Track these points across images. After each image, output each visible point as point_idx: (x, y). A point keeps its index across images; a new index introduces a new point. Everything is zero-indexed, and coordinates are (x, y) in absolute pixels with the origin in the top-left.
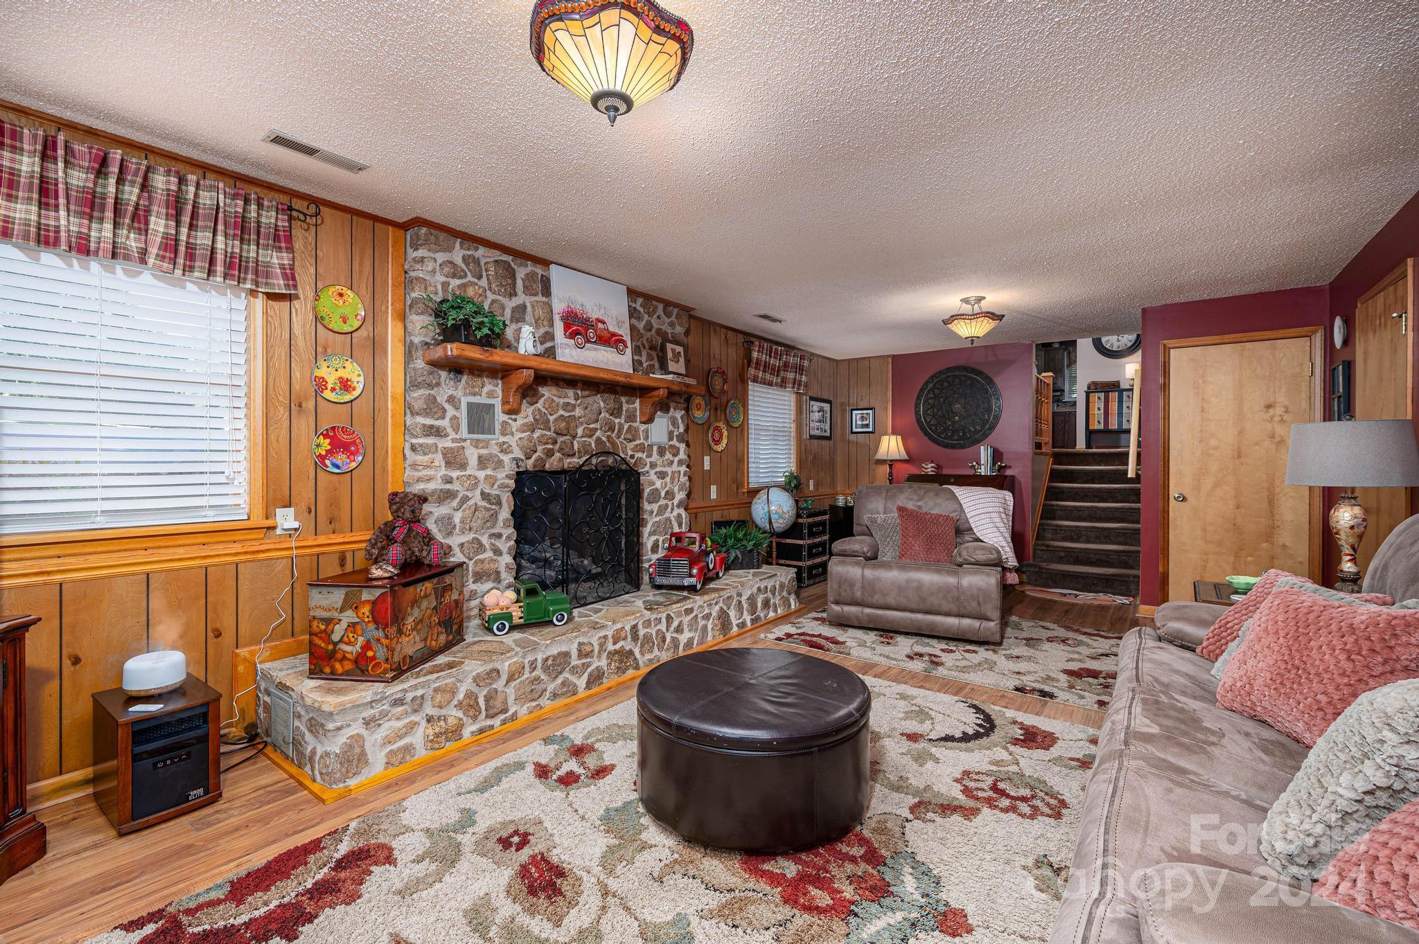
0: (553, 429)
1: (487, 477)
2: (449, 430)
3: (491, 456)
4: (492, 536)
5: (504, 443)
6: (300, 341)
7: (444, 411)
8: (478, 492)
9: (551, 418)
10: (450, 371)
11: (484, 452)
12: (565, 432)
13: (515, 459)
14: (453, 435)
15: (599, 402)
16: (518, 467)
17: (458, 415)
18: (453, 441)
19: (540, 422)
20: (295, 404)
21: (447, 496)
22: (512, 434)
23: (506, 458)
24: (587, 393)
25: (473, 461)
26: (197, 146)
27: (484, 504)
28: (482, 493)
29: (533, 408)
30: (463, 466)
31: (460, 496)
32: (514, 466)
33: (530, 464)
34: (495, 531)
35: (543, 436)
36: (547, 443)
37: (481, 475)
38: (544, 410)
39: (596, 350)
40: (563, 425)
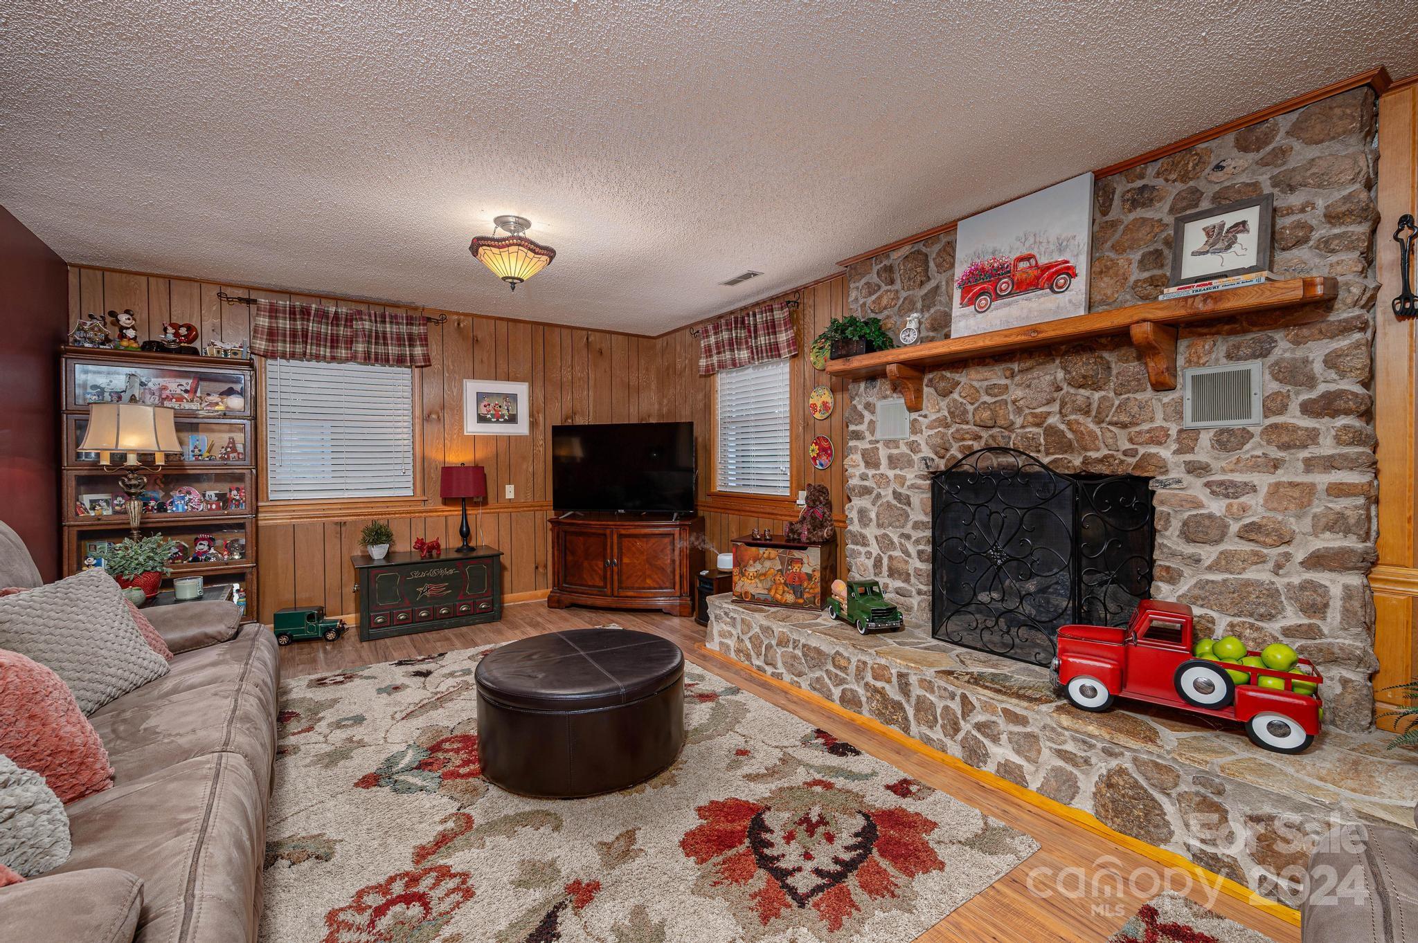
0: (972, 422)
1: (896, 476)
2: (867, 434)
3: (902, 455)
4: (903, 535)
5: (913, 442)
6: (808, 383)
7: (862, 416)
8: (890, 491)
9: (970, 408)
10: (867, 380)
11: (895, 451)
12: (990, 423)
13: (924, 459)
14: (869, 437)
15: (1053, 373)
16: (928, 467)
17: (874, 419)
18: (870, 442)
19: (957, 414)
20: (806, 426)
21: (866, 491)
22: (921, 432)
23: (916, 457)
24: (1028, 364)
25: (884, 462)
26: (749, 296)
27: (895, 502)
28: (894, 492)
29: (947, 400)
30: (877, 465)
31: (875, 492)
32: (923, 466)
33: (942, 465)
34: (905, 531)
35: (958, 430)
36: (964, 439)
37: (891, 474)
38: (961, 400)
39: (1009, 304)
40: (986, 414)
